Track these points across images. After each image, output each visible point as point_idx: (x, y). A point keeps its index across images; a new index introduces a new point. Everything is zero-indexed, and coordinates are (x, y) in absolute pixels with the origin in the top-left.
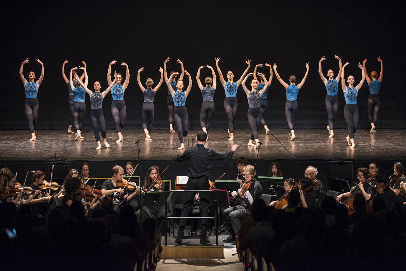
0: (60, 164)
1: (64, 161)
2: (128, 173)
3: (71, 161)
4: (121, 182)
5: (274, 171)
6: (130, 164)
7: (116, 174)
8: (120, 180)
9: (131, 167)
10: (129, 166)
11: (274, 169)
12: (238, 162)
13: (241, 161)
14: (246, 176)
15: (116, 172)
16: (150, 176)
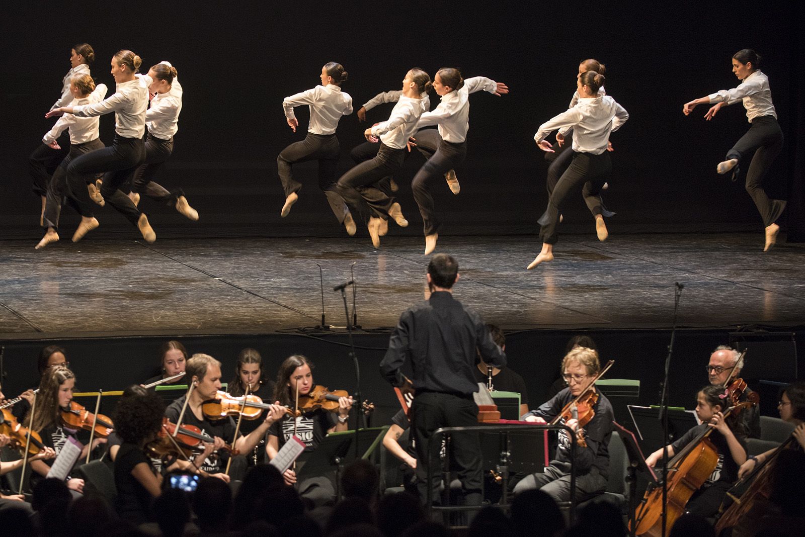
2: (172, 373)
6: (178, 348)
7: (200, 379)
8: (210, 395)
14: (574, 379)
15: (200, 372)
16: (289, 385)
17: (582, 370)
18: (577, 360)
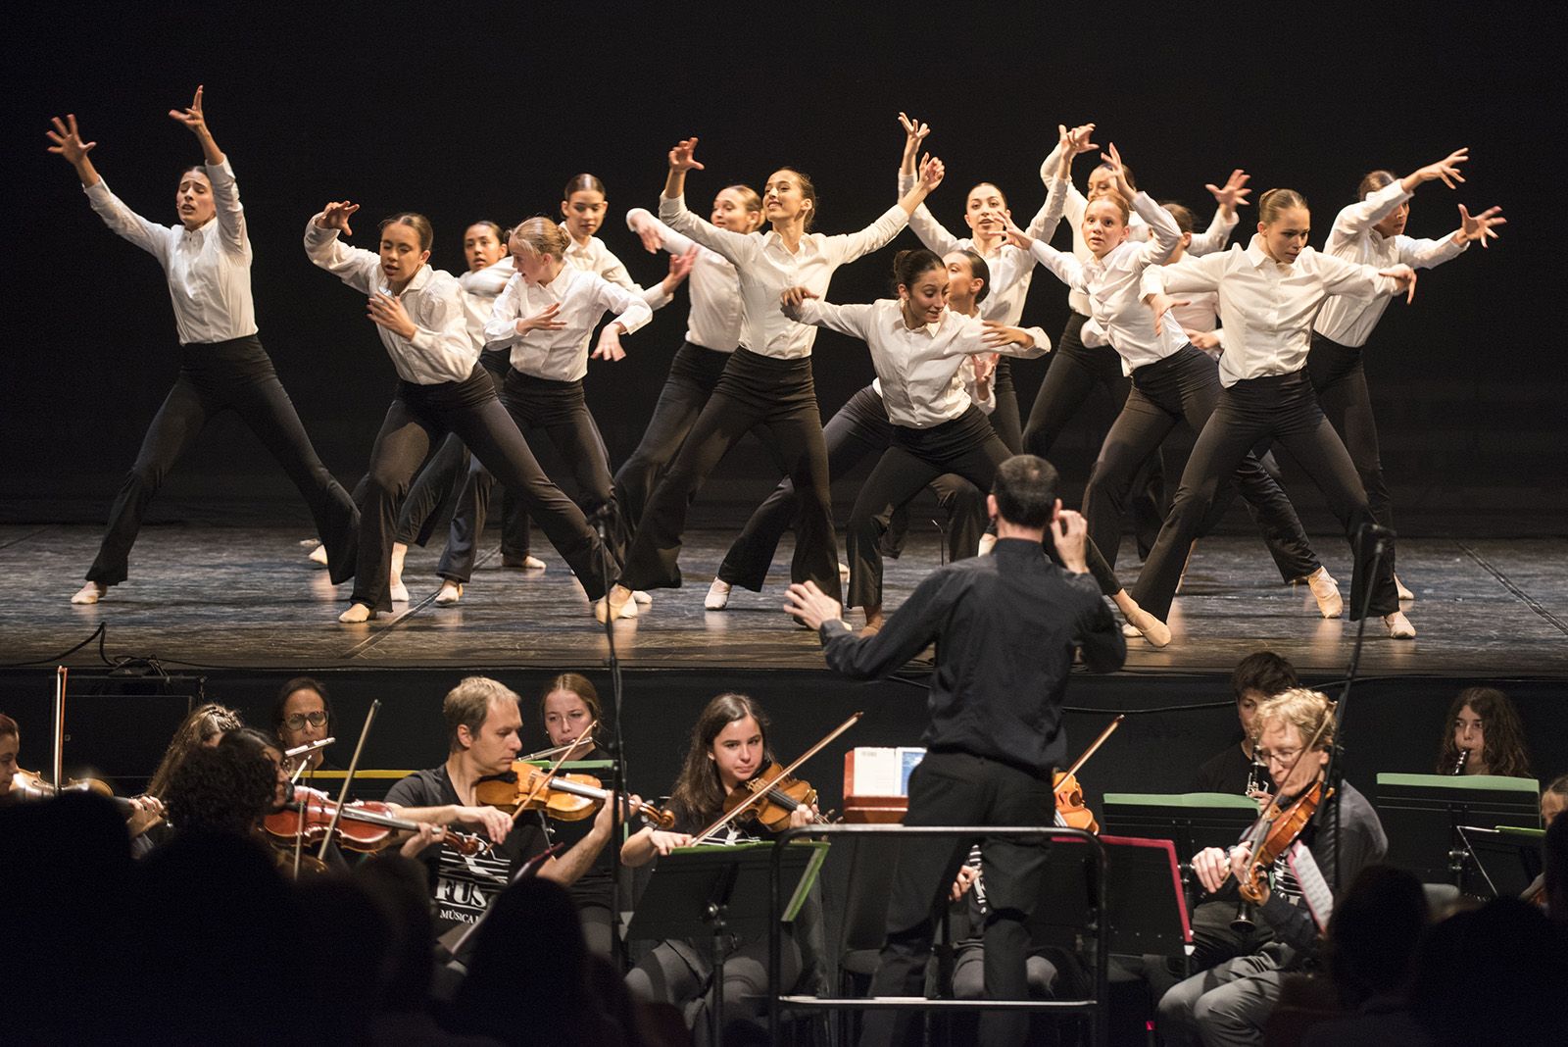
0: (132, 687)
1: (153, 672)
2: (556, 741)
3: (200, 673)
4: (506, 781)
5: (1467, 744)
6: (573, 689)
7: (475, 731)
8: (498, 763)
9: (579, 705)
10: (563, 698)
11: (1470, 735)
12: (1247, 685)
13: (1266, 676)
14: (1278, 759)
15: (473, 715)
16: (712, 757)
17: (1291, 738)
18: (1277, 716)
